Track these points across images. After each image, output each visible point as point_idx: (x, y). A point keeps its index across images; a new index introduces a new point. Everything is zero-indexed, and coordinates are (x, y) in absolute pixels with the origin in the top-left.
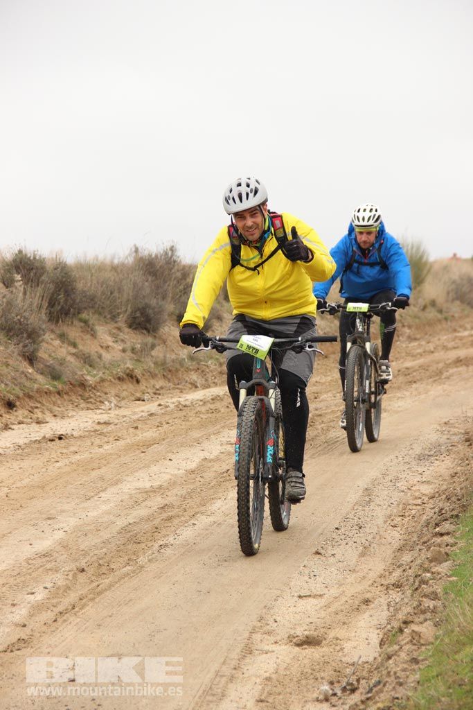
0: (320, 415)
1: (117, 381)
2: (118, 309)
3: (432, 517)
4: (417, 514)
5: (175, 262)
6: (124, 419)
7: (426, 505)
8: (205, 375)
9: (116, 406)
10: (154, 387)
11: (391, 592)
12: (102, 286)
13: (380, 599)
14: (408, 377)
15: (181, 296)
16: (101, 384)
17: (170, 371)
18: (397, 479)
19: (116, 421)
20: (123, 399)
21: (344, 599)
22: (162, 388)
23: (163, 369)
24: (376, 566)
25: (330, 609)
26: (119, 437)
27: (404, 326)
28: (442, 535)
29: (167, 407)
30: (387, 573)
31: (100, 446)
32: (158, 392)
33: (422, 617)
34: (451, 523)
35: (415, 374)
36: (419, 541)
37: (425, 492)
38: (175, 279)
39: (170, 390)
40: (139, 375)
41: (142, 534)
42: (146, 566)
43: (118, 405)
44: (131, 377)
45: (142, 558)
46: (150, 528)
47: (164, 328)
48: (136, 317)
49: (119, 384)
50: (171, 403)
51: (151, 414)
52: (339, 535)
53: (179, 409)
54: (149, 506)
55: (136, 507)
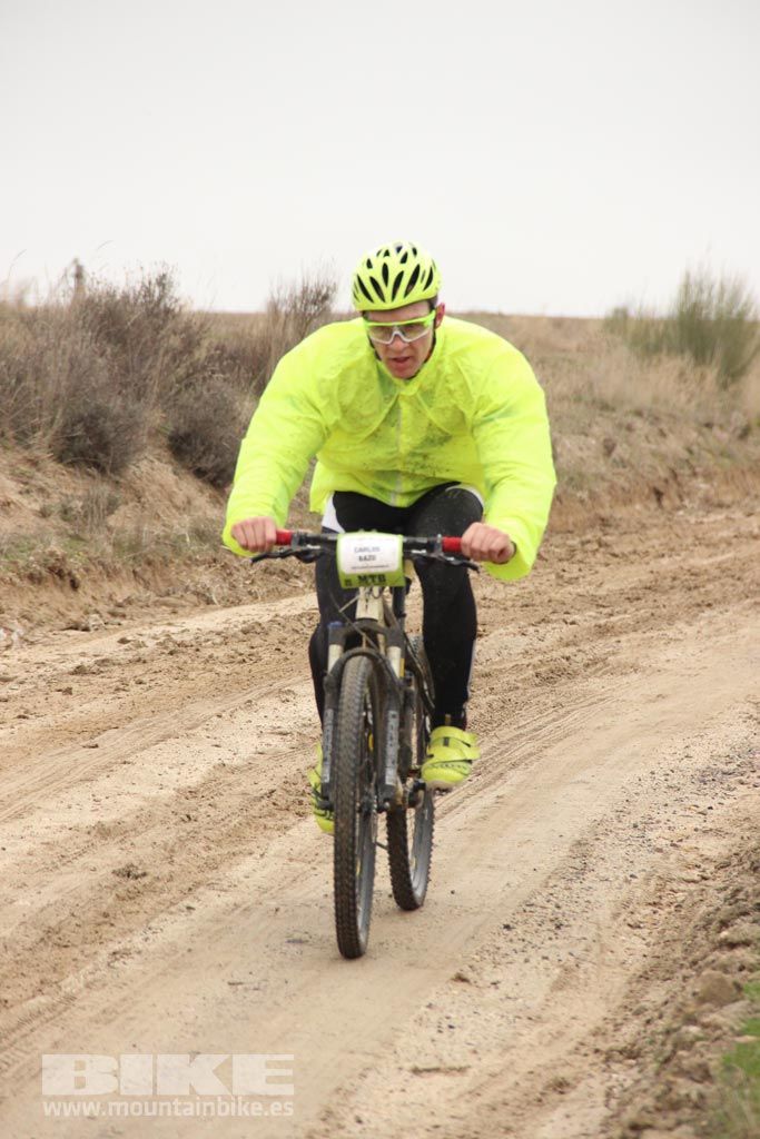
1: (26, 583)
2: (33, 416)
3: (718, 909)
4: (689, 902)
5: (168, 311)
6: (41, 671)
7: (710, 883)
8: (231, 574)
9: (23, 639)
10: (111, 598)
11: (615, 1067)
13: (592, 1082)
14: (695, 593)
15: (178, 392)
17: (149, 563)
18: (649, 822)
19: (23, 675)
20: (40, 624)
21: (512, 1078)
22: (129, 601)
23: (134, 558)
24: (587, 1010)
25: (479, 1100)
26: (27, 711)
27: (695, 474)
28: (732, 946)
29: (139, 646)
30: (610, 1027)
32: (120, 610)
33: (672, 1117)
34: (755, 922)
35: (710, 587)
36: (685, 959)
37: (707, 854)
38: (166, 352)
39: (148, 606)
40: (78, 570)
41: (72, 927)
42: (80, 996)
43: (27, 637)
44: (60, 574)
45: (71, 978)
46: (90, 915)
47: (140, 464)
48: (73, 438)
49: (31, 590)
50: (149, 636)
51: (103, 661)
52: (511, 941)
53: (167, 652)
54: (92, 865)
55: (63, 869)
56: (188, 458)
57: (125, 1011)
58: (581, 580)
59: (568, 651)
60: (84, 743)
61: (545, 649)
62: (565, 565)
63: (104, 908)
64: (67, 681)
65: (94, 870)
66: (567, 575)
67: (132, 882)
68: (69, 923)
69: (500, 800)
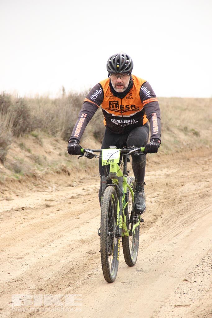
0: (185, 196)
1: (56, 174)
2: (56, 128)
6: (62, 198)
9: (56, 190)
10: (79, 177)
12: (46, 114)
15: (96, 120)
16: (46, 176)
17: (89, 168)
19: (57, 199)
20: (60, 185)
21: (203, 308)
22: (84, 178)
23: (85, 166)
25: (194, 314)
26: (59, 209)
29: (88, 190)
31: (48, 215)
32: (82, 181)
39: (89, 180)
40: (70, 170)
41: (77, 268)
42: (81, 287)
43: (57, 189)
44: (65, 171)
45: (78, 282)
46: (81, 264)
47: (85, 140)
48: (67, 134)
49: (57, 176)
50: (91, 188)
51: (79, 195)
52: (199, 269)
53: (96, 192)
54: (80, 251)
55: (72, 252)
56: (99, 138)
57: (93, 291)
58: (209, 170)
59: (208, 189)
60: (76, 217)
61: (200, 189)
62: (204, 166)
63: (85, 263)
64: (69, 201)
65: (81, 252)
66: (205, 169)
67: (92, 255)
68: (76, 267)
69: (193, 231)
